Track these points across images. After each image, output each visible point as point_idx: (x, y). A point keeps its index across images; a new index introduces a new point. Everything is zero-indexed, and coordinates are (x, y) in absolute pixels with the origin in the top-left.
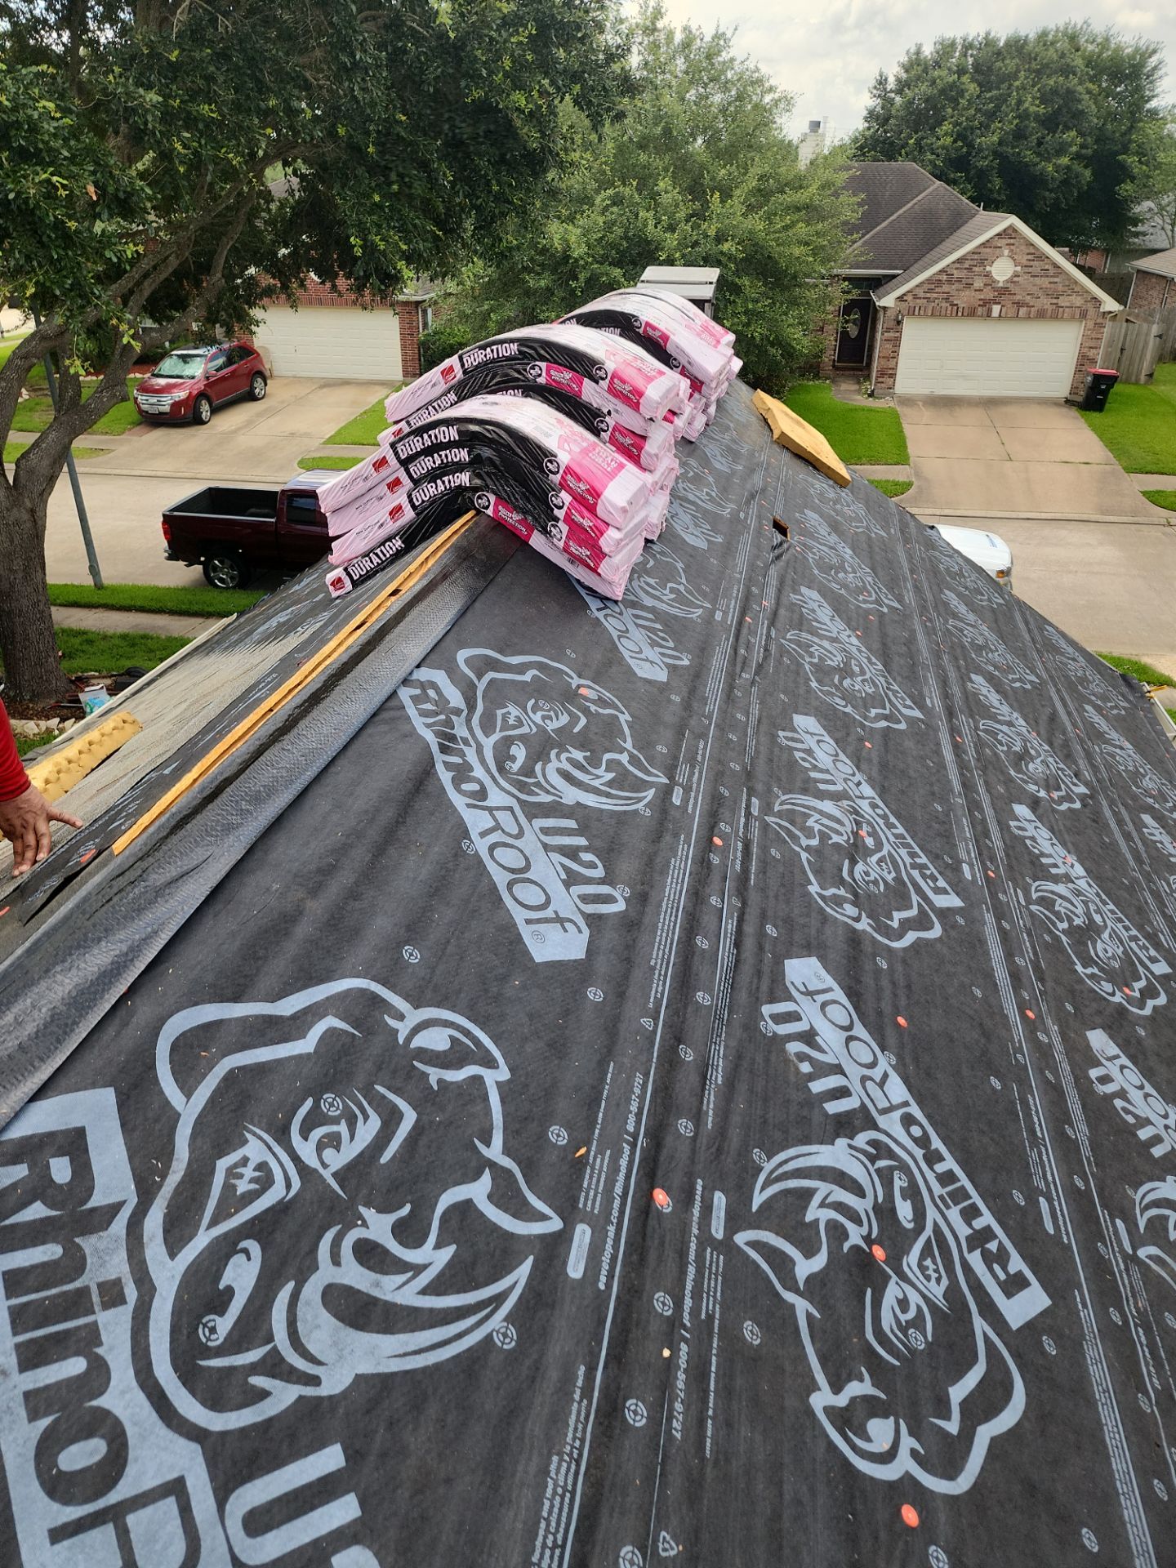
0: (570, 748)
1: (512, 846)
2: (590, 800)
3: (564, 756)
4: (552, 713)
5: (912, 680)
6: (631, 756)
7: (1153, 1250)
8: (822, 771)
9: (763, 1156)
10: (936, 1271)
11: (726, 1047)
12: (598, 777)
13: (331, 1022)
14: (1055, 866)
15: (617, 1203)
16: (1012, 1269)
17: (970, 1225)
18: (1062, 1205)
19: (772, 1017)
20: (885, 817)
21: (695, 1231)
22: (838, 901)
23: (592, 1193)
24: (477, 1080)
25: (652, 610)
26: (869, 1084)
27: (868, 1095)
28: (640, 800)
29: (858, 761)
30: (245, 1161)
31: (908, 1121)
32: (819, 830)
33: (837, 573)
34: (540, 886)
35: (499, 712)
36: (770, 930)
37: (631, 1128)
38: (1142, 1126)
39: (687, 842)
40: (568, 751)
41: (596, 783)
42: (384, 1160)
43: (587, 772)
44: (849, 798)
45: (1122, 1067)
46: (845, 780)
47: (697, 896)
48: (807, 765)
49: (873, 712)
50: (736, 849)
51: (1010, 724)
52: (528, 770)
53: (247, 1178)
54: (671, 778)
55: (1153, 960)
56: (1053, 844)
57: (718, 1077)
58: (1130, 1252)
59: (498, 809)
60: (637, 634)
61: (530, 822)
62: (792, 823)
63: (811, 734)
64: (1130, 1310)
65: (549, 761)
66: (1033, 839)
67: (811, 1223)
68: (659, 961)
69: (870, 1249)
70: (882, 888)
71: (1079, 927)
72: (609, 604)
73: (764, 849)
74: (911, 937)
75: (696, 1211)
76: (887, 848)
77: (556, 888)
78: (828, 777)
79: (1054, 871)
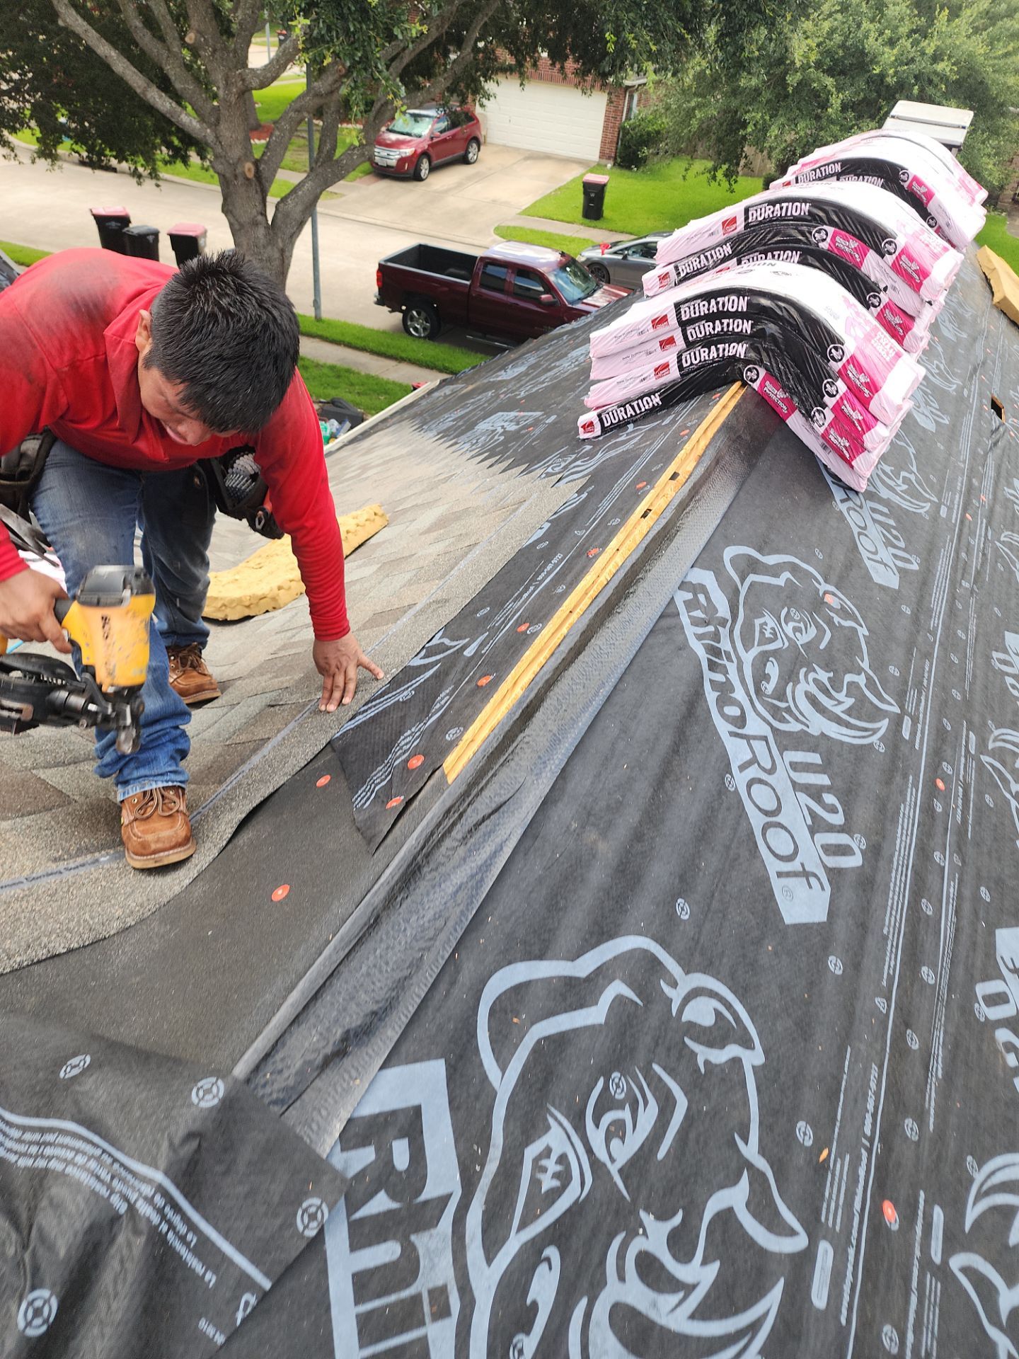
0: (816, 668)
1: (766, 784)
2: (834, 731)
3: (811, 676)
4: (802, 625)
6: (868, 678)
9: (975, 1165)
11: (945, 1032)
12: (840, 703)
13: (617, 988)
15: (856, 1220)
19: (985, 998)
21: (918, 1253)
23: (833, 1205)
24: (736, 1062)
25: (887, 503)
28: (875, 732)
30: (547, 1152)
34: (789, 832)
35: (758, 622)
36: (984, 893)
37: (868, 1131)
39: (915, 785)
40: (814, 670)
41: (838, 710)
42: (661, 1154)
43: (830, 697)
47: (924, 852)
48: (1016, 693)
50: (957, 796)
52: (780, 694)
53: (550, 1173)
54: (902, 707)
57: (938, 1068)
59: (755, 738)
60: (874, 530)
61: (782, 755)
62: (1004, 763)
65: (799, 682)
68: (891, 930)
72: (851, 495)
73: (980, 794)
75: (919, 1229)
77: (803, 834)
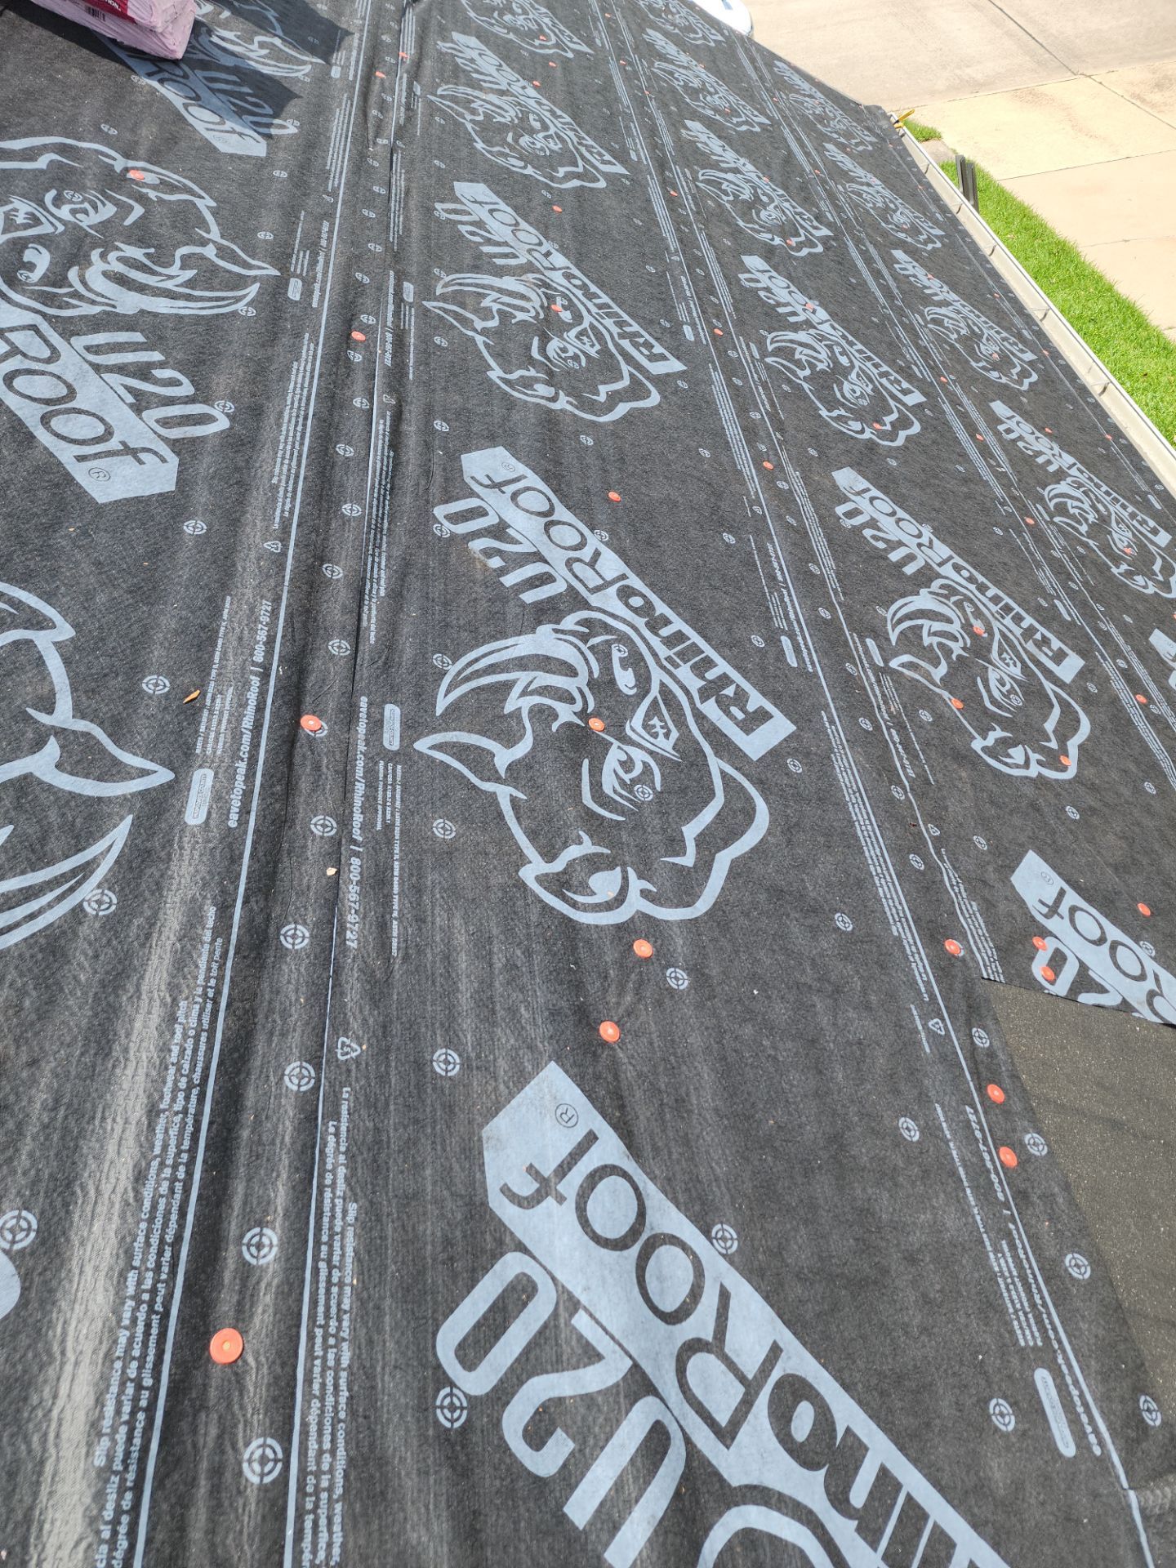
0: (121, 245)
1: (43, 373)
2: (162, 306)
3: (112, 256)
4: (86, 205)
5: (608, 131)
6: (221, 248)
7: (906, 658)
8: (498, 244)
9: (446, 659)
10: (665, 727)
11: (388, 558)
12: (170, 277)
14: (794, 314)
15: (247, 738)
16: (751, 707)
17: (703, 678)
18: (807, 639)
19: (448, 517)
20: (584, 287)
21: (362, 747)
22: (527, 383)
23: (212, 735)
24: (24, 644)
26: (577, 566)
27: (576, 577)
28: (238, 300)
29: (545, 228)
31: (625, 594)
32: (499, 311)
33: (501, 15)
34: (93, 415)
35: (2, 210)
36: (440, 425)
37: (259, 657)
38: (894, 549)
39: (314, 338)
40: (118, 249)
41: (169, 285)
43: (153, 273)
44: (538, 271)
45: (872, 499)
46: (529, 251)
47: (332, 400)
48: (477, 239)
49: (562, 172)
50: (384, 341)
51: (736, 171)
52: (57, 277)
54: (284, 268)
55: (905, 392)
56: (790, 293)
57: (380, 588)
58: (882, 664)
59: (13, 329)
60: (213, 100)
61: (67, 340)
62: (463, 305)
63: (480, 203)
64: (882, 716)
65: (90, 264)
66: (768, 289)
67: (511, 715)
68: (284, 478)
69: (587, 723)
70: (584, 363)
71: (823, 372)
72: (165, 66)
73: (425, 339)
74: (622, 409)
75: (362, 729)
76: (587, 320)
77: (119, 413)
78: (507, 250)
79: (792, 319)
